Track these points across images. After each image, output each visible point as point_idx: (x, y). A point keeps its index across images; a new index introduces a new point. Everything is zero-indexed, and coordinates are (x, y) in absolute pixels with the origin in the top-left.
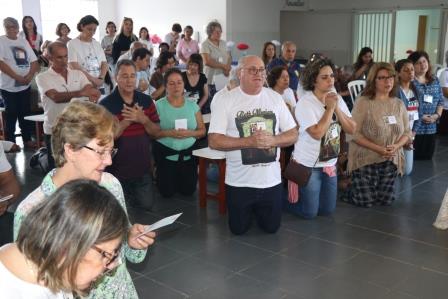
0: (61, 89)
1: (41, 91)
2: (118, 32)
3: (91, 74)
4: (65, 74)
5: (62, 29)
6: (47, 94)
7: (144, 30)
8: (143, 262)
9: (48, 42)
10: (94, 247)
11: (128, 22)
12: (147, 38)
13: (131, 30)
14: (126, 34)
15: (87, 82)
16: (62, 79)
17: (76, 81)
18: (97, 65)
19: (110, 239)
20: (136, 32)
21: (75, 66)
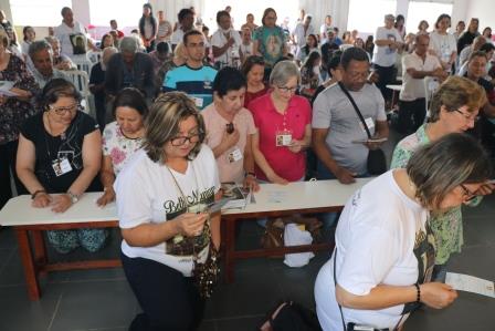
0: (419, 69)
1: (404, 67)
2: (466, 30)
3: (443, 59)
4: (424, 58)
5: (423, 25)
6: (408, 71)
7: (488, 29)
8: (477, 207)
9: (411, 34)
10: (461, 185)
11: (475, 22)
12: (490, 36)
13: (476, 29)
14: (472, 31)
15: (439, 65)
16: (421, 61)
17: (431, 63)
18: (448, 53)
19: (475, 182)
20: (481, 30)
21: (432, 53)
